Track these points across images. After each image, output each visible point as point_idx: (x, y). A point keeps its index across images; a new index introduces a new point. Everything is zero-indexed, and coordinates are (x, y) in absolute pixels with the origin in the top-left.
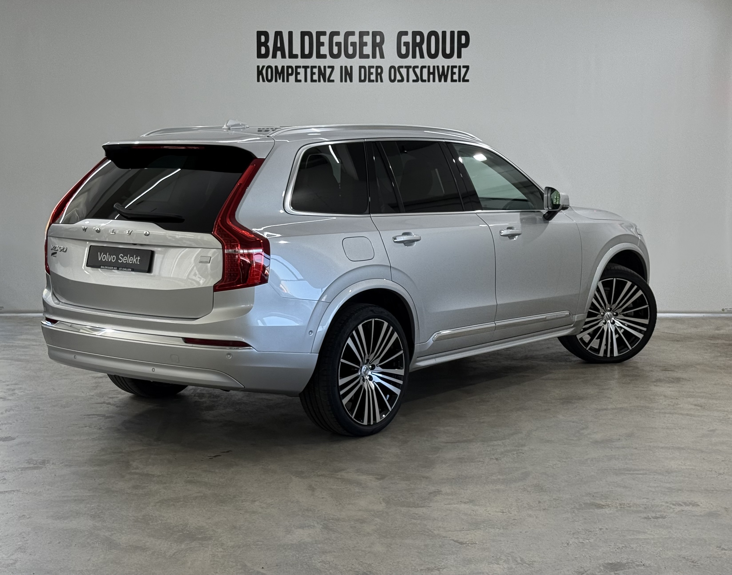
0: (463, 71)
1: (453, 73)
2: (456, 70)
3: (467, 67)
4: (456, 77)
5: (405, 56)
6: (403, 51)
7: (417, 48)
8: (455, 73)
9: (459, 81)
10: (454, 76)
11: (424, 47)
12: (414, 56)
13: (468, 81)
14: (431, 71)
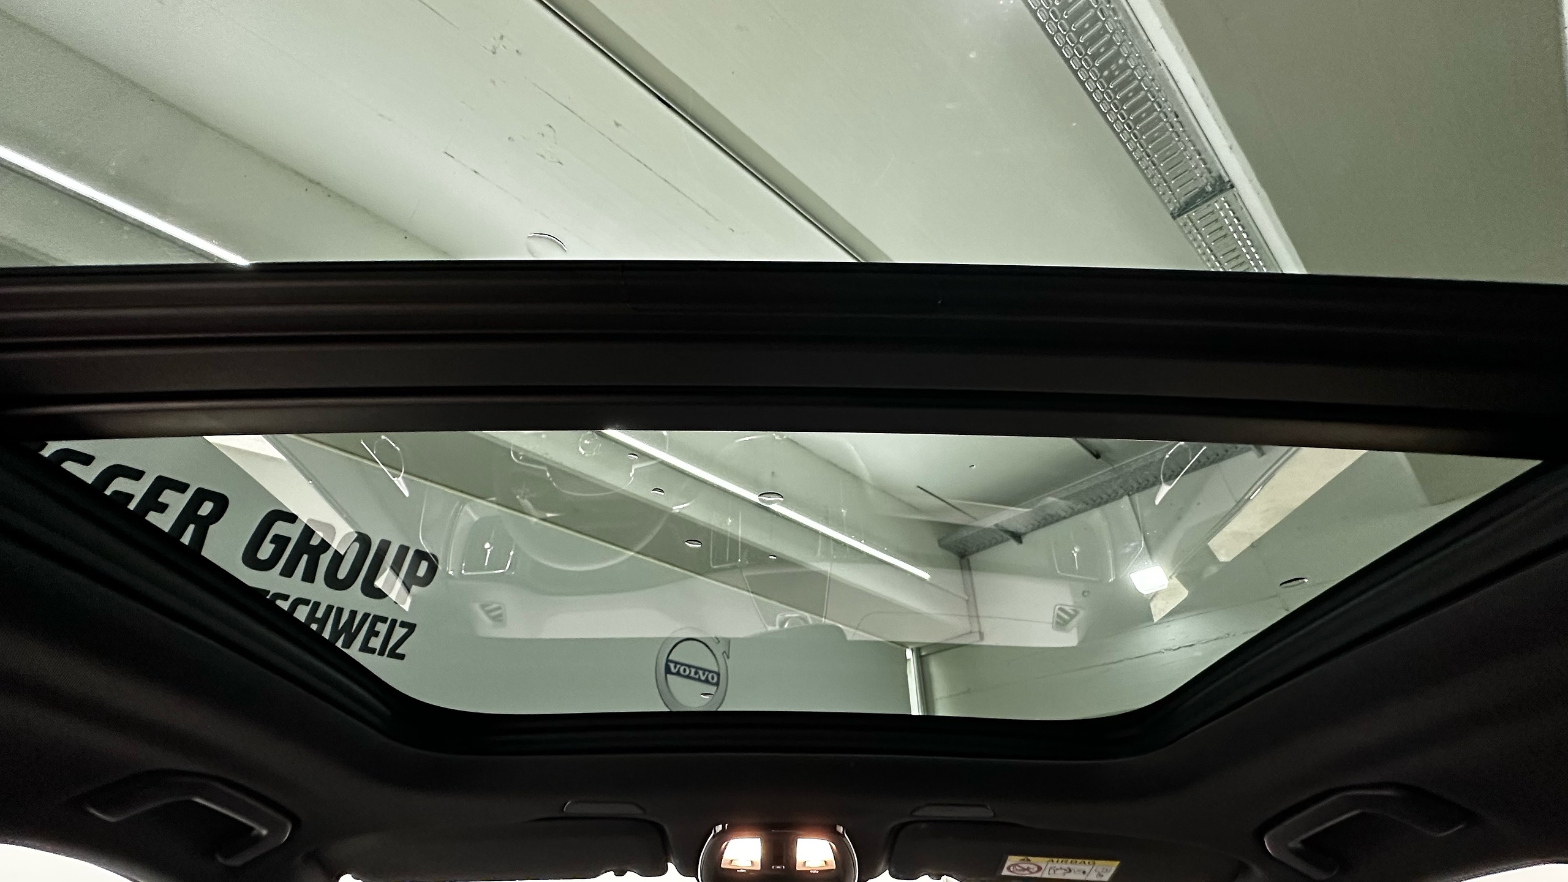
0: (399, 632)
1: (373, 633)
2: (382, 628)
3: (411, 628)
4: (376, 643)
5: (266, 566)
6: (266, 551)
7: (305, 557)
8: (377, 634)
9: (381, 653)
10: (373, 639)
11: (325, 559)
12: (288, 572)
13: (402, 657)
14: (319, 614)
